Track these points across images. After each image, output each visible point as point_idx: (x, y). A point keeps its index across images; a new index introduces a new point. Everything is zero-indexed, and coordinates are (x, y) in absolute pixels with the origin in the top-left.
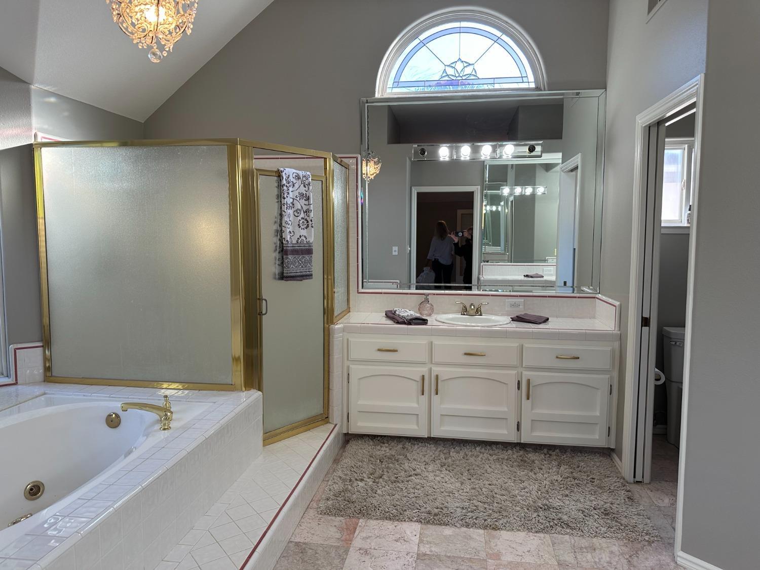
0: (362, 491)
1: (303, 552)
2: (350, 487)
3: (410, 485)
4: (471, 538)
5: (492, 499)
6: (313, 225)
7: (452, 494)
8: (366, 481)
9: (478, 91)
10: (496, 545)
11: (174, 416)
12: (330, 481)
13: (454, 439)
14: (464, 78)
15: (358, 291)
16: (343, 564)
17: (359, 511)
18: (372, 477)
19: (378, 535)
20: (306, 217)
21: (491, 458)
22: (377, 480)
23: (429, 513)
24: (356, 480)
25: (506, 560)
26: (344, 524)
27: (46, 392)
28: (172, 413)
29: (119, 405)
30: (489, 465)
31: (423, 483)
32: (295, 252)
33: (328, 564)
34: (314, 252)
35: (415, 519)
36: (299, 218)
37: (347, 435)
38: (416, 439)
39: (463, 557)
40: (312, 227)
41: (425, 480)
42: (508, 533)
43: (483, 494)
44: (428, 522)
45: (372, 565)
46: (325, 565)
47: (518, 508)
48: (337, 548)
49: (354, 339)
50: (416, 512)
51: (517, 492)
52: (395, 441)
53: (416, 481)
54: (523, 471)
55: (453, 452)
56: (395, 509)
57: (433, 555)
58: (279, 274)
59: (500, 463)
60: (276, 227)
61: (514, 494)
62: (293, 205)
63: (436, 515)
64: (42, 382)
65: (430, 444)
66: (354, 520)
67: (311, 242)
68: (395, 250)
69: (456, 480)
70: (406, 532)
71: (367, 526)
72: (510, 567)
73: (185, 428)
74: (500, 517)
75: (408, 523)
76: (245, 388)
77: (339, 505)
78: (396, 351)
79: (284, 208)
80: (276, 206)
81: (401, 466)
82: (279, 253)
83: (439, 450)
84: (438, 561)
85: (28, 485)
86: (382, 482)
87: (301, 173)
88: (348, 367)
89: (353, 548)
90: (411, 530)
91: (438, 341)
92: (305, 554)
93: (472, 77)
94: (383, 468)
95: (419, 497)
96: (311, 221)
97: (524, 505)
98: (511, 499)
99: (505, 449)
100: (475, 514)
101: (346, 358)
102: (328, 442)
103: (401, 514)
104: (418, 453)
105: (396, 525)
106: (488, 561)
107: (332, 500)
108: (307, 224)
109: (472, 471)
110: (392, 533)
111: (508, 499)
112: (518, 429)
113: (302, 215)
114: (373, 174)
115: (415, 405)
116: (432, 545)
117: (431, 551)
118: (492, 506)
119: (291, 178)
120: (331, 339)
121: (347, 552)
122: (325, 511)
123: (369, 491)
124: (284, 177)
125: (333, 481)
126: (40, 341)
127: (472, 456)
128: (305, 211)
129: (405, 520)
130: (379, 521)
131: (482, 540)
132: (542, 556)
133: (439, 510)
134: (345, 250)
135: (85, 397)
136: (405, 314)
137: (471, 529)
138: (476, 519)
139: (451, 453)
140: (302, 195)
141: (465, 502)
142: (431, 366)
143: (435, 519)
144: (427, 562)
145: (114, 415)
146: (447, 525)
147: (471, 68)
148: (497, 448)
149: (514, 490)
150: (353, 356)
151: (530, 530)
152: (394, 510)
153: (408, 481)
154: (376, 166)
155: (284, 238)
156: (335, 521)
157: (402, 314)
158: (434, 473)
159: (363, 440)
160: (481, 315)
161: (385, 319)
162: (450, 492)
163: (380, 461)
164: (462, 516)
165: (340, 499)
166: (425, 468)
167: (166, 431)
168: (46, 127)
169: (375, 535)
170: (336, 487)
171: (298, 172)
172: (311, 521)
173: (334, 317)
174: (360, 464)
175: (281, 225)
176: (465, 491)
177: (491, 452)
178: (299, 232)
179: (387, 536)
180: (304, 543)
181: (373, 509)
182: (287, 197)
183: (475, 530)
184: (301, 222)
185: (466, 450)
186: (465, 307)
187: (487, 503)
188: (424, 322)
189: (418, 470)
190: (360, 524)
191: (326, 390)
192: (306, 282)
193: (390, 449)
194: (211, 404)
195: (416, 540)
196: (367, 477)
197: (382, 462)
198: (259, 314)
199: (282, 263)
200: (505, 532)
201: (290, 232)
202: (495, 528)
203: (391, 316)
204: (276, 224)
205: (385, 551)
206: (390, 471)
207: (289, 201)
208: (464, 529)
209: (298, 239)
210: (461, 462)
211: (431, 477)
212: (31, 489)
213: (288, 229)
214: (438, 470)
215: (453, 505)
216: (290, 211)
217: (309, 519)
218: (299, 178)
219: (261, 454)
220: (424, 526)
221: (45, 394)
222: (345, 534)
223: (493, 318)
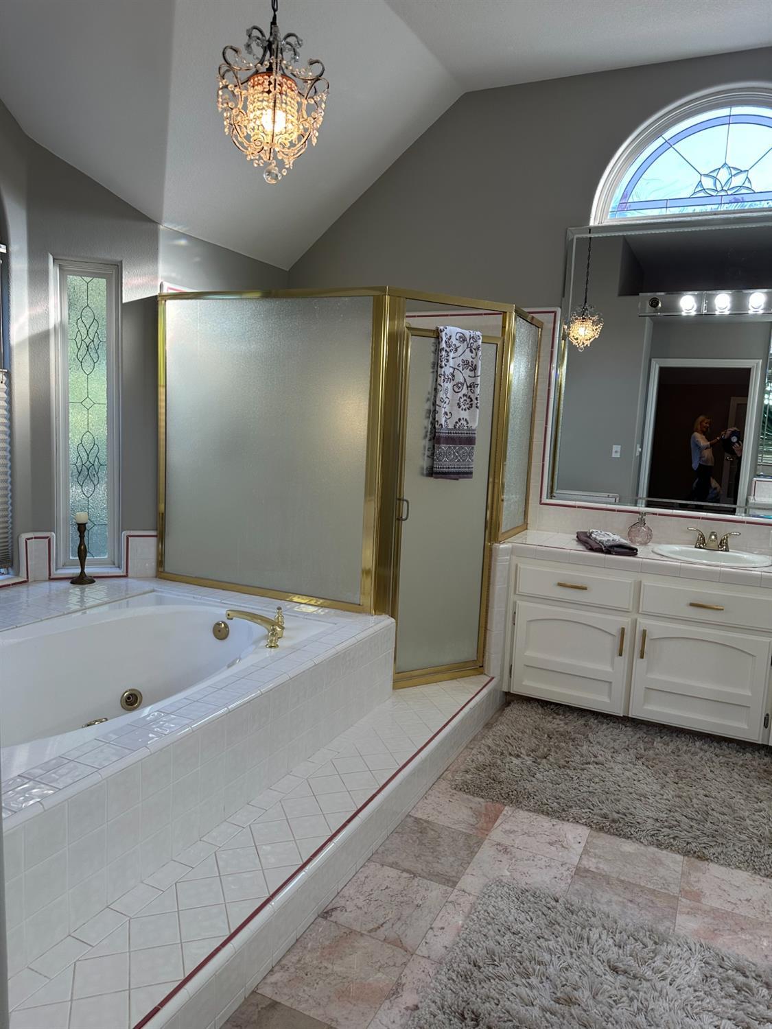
0: (515, 770)
1: (423, 831)
2: (499, 762)
3: (585, 775)
4: (661, 863)
5: (705, 816)
6: (479, 404)
7: (645, 797)
8: (524, 759)
9: (751, 212)
10: (698, 881)
11: (285, 633)
12: (475, 749)
13: (664, 725)
14: (730, 192)
15: (541, 501)
16: (472, 859)
17: (507, 795)
18: (532, 755)
19: (527, 831)
20: (470, 394)
21: (716, 760)
22: (539, 760)
23: (605, 817)
24: (510, 754)
25: (709, 904)
26: (483, 809)
27: (156, 589)
28: (283, 628)
29: (224, 611)
30: (712, 769)
31: (604, 776)
32: (451, 440)
33: (451, 853)
34: (476, 442)
35: (584, 821)
36: (460, 395)
37: (508, 695)
38: (607, 717)
39: (644, 886)
40: (477, 407)
41: (608, 772)
42: (721, 868)
43: (693, 806)
44: (601, 829)
45: (510, 868)
46: (448, 854)
47: (743, 837)
48: (468, 836)
49: (526, 566)
50: (586, 812)
51: (747, 813)
52: (576, 714)
53: (594, 771)
54: (765, 787)
55: (658, 742)
56: (557, 803)
57: (600, 874)
58: (427, 468)
59: (730, 769)
60: (428, 405)
61: (741, 815)
62: (454, 376)
63: (614, 821)
64: (153, 577)
65: (626, 727)
66: (498, 805)
67: (473, 428)
68: (616, 451)
69: (655, 781)
70: (567, 836)
71: (513, 816)
72: (712, 915)
73: (294, 649)
74: (713, 844)
75: (572, 824)
76: (375, 611)
77: (481, 782)
78: (586, 589)
79: (441, 380)
80: (430, 377)
81: (577, 749)
82: (430, 440)
83: (638, 736)
84: (604, 884)
85: (126, 692)
86: (546, 764)
87: (467, 333)
88: (515, 603)
89: (489, 841)
90: (575, 835)
91: (649, 581)
92: (425, 835)
93: (744, 191)
94: (550, 746)
95: (595, 793)
96: (477, 399)
97: (755, 834)
98: (736, 821)
99: (742, 751)
100: (675, 832)
101: (513, 592)
102: (478, 698)
103: (564, 810)
104: (604, 734)
105: (555, 823)
106: (680, 900)
107: (473, 774)
108: (471, 403)
109: (682, 773)
110: (546, 833)
111: (730, 821)
112: (766, 725)
113: (465, 391)
114: (590, 339)
115: (609, 669)
116: (600, 860)
117: (597, 868)
118: (703, 826)
119: (453, 341)
120: (493, 563)
121: (479, 843)
122: (461, 787)
123: (526, 772)
124: (444, 339)
125: (479, 750)
126: (153, 530)
127: (686, 752)
128: (468, 385)
129: (568, 820)
130: (531, 814)
131: (677, 869)
132: (768, 911)
133: (619, 815)
134: (526, 443)
135: (195, 600)
136: (605, 539)
137: (664, 852)
138: (674, 838)
139: (655, 743)
140: (466, 363)
141: (662, 812)
142: (636, 616)
143: (612, 827)
144: (589, 881)
145: (223, 625)
146: (628, 838)
147: (743, 176)
148: (728, 747)
149: (743, 809)
150: (522, 588)
151: (756, 871)
152: (555, 804)
153: (582, 770)
154: (595, 328)
155: (438, 421)
156: (472, 801)
157: (599, 538)
158: (624, 766)
159: (530, 706)
160: (727, 550)
161: (575, 543)
162: (641, 795)
163: (548, 736)
164: (653, 830)
165: (483, 775)
166: (612, 757)
167: (273, 650)
168: (173, 275)
169: (523, 830)
170: (481, 758)
171: (463, 331)
172: (440, 795)
173: (500, 534)
174: (520, 735)
175: (434, 404)
176: (665, 797)
177: (718, 751)
178: (459, 413)
179: (539, 836)
180: (427, 822)
181: (526, 796)
182: (446, 365)
183: (670, 854)
184: (462, 400)
185: (680, 743)
186: (702, 536)
187: (696, 820)
188: (632, 552)
189: (600, 758)
190: (505, 812)
191: (482, 630)
192: (463, 482)
193: (566, 724)
194: (331, 625)
195: (579, 849)
196: (525, 753)
197: (551, 738)
198: (399, 520)
199: (433, 454)
200: (716, 866)
201: (446, 413)
202: (703, 858)
203: (585, 540)
204: (429, 403)
205: (531, 854)
206: (559, 752)
207: (448, 370)
208: (653, 849)
209: (457, 423)
210: (668, 757)
211: (618, 769)
212: (129, 698)
213: (444, 409)
214: (630, 763)
215: (643, 812)
216: (449, 385)
217: (439, 792)
218: (464, 340)
219: (389, 698)
220: (595, 834)
221: (154, 591)
222: (483, 820)
223: (746, 556)
